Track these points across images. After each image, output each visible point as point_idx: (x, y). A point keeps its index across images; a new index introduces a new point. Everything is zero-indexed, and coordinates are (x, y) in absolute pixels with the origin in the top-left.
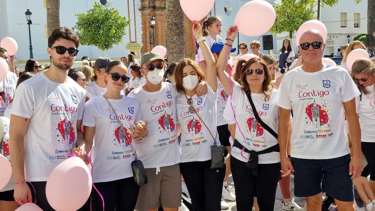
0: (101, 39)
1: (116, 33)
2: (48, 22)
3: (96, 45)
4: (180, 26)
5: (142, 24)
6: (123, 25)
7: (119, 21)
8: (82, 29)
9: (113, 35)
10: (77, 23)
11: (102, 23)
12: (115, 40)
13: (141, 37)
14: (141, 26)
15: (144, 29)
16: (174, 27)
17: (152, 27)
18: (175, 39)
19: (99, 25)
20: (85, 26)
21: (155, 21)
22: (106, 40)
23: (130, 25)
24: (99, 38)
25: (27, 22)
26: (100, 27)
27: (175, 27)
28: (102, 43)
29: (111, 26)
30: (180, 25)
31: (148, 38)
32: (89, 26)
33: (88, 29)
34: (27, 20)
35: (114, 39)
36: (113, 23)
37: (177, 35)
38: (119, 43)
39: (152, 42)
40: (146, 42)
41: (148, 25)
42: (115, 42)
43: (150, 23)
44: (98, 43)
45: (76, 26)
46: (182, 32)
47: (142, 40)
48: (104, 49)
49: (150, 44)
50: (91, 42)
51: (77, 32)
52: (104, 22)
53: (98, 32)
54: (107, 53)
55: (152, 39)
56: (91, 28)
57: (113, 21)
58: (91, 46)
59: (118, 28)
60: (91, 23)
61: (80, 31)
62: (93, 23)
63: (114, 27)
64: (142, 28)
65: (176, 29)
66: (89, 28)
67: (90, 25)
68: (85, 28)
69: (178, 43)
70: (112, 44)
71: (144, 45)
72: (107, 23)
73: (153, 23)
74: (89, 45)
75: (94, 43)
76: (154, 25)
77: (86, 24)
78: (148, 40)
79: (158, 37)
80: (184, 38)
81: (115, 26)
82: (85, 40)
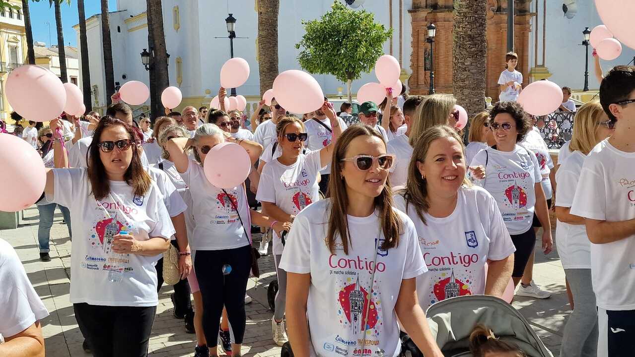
0: (341, 62)
1: (366, 52)
2: (260, 36)
3: (333, 74)
4: (479, 41)
5: (413, 35)
6: (379, 40)
7: (374, 32)
8: (311, 47)
9: (361, 57)
10: (304, 37)
11: (344, 37)
12: (365, 65)
13: (410, 58)
14: (411, 39)
15: (416, 44)
16: (468, 43)
17: (430, 40)
18: (469, 63)
19: (339, 40)
20: (317, 41)
21: (435, 30)
22: (350, 64)
23: (391, 38)
24: (339, 62)
25: (229, 34)
26: (341, 42)
27: (470, 43)
28: (344, 69)
29: (360, 42)
30: (479, 38)
31: (422, 59)
32: (323, 42)
33: (321, 46)
34: (228, 31)
35: (362, 64)
36: (362, 36)
37: (473, 57)
38: (371, 70)
39: (428, 66)
40: (418, 67)
41: (422, 38)
42: (365, 68)
43: (426, 34)
44: (336, 69)
45: (302, 42)
46: (482, 51)
47: (410, 63)
48: (345, 81)
49: (425, 70)
50: (326, 68)
51: (304, 52)
52: (348, 34)
53: (338, 51)
54: (350, 86)
55: (428, 62)
56: (327, 45)
57: (363, 33)
58: (324, 74)
59: (371, 45)
60: (328, 36)
61: (309, 50)
62: (331, 36)
63: (364, 43)
64: (412, 42)
65: (472, 46)
66: (323, 44)
67: (325, 40)
68: (317, 45)
69: (473, 71)
70: (359, 71)
71: (414, 71)
72: (352, 36)
73: (432, 33)
74: (322, 73)
75: (330, 70)
76: (433, 37)
77: (319, 37)
78: (421, 63)
79: (438, 57)
80: (484, 62)
81: (366, 41)
82: (316, 65)
